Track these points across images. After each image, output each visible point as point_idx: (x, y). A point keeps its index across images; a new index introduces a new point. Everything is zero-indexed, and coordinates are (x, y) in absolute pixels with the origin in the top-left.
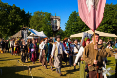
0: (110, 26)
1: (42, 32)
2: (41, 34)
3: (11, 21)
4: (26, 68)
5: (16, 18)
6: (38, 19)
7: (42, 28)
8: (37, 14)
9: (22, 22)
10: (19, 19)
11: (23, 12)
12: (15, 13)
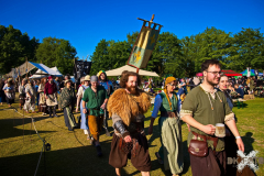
0: (151, 62)
1: (55, 69)
2: (54, 71)
3: (6, 50)
4: (28, 121)
5: (14, 46)
6: (49, 49)
7: (56, 62)
8: (48, 41)
9: (24, 52)
10: (18, 47)
11: (26, 37)
12: (12, 38)
